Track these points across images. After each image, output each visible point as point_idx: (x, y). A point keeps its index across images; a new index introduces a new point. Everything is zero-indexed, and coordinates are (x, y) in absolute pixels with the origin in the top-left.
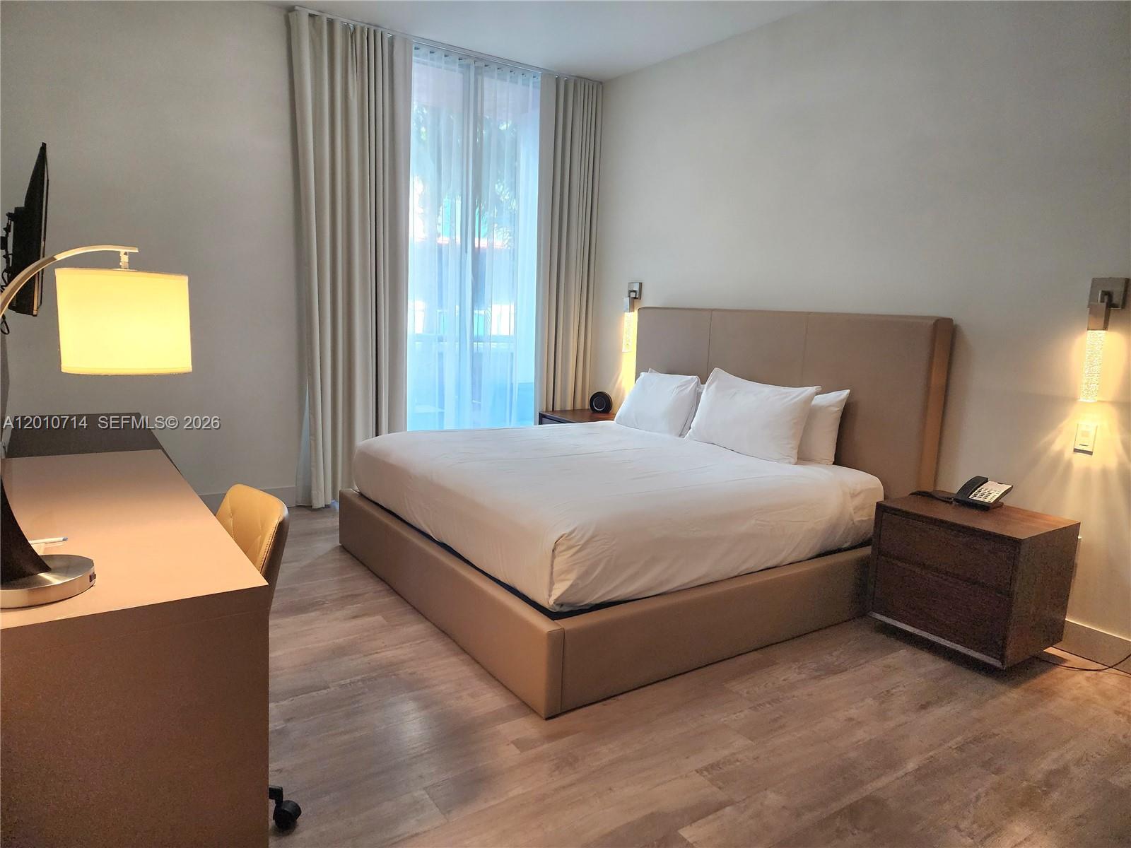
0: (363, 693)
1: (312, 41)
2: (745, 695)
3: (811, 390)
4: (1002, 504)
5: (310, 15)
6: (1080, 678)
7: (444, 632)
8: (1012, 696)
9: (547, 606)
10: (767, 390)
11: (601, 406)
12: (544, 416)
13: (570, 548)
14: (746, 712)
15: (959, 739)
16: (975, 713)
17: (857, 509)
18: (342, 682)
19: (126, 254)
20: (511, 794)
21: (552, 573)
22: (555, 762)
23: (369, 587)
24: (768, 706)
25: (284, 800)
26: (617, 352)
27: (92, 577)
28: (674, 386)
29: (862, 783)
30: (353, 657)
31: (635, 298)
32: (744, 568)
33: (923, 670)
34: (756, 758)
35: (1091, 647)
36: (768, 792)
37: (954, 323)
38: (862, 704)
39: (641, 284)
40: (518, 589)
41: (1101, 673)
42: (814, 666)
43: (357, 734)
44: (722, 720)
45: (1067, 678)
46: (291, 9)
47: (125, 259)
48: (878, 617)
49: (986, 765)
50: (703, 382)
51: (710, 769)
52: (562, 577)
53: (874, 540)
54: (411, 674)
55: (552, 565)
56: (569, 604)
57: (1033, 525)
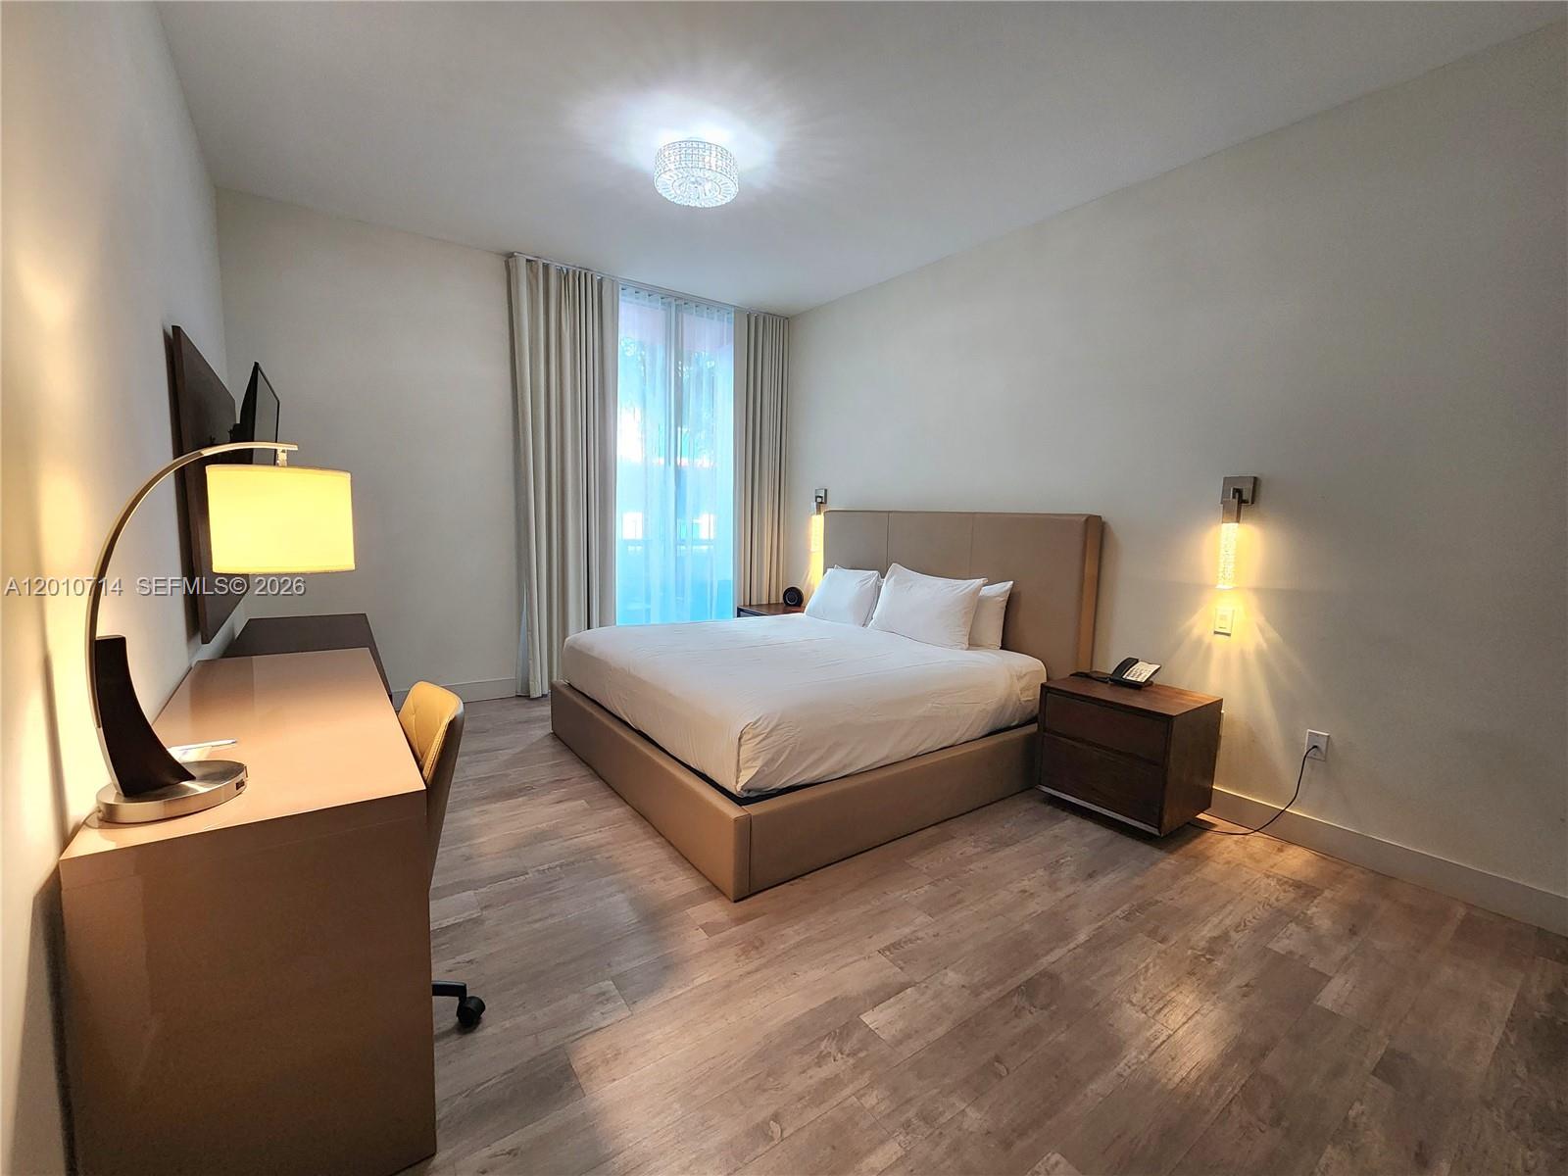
0: (561, 879)
1: (530, 283)
2: (925, 870)
3: (979, 581)
4: (1152, 682)
5: (528, 260)
6: (1229, 841)
7: (642, 816)
8: (1168, 862)
9: (735, 793)
10: (940, 582)
11: (793, 600)
12: (742, 610)
13: (754, 737)
14: (926, 888)
15: (1125, 907)
16: (1137, 881)
17: (1023, 690)
18: (541, 868)
19: (283, 451)
20: (698, 982)
21: (738, 761)
22: (743, 945)
23: (576, 771)
24: (947, 880)
25: (468, 996)
26: (807, 552)
27: (240, 785)
28: (855, 581)
29: (1037, 957)
30: (552, 842)
31: (821, 503)
32: (922, 748)
33: (1087, 840)
34: (936, 935)
35: (1238, 812)
36: (948, 970)
37: (1103, 519)
38: (1033, 875)
39: (826, 491)
40: (709, 775)
41: (1247, 837)
42: (988, 839)
43: (550, 921)
44: (904, 896)
45: (1218, 843)
46: (511, 255)
47: (282, 457)
48: (1045, 789)
49: (1152, 933)
50: (883, 577)
51: (892, 949)
52: (747, 765)
53: (1039, 717)
54: (607, 858)
55: (739, 753)
56: (756, 790)
57: (1183, 702)
